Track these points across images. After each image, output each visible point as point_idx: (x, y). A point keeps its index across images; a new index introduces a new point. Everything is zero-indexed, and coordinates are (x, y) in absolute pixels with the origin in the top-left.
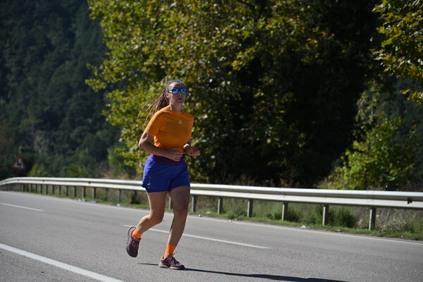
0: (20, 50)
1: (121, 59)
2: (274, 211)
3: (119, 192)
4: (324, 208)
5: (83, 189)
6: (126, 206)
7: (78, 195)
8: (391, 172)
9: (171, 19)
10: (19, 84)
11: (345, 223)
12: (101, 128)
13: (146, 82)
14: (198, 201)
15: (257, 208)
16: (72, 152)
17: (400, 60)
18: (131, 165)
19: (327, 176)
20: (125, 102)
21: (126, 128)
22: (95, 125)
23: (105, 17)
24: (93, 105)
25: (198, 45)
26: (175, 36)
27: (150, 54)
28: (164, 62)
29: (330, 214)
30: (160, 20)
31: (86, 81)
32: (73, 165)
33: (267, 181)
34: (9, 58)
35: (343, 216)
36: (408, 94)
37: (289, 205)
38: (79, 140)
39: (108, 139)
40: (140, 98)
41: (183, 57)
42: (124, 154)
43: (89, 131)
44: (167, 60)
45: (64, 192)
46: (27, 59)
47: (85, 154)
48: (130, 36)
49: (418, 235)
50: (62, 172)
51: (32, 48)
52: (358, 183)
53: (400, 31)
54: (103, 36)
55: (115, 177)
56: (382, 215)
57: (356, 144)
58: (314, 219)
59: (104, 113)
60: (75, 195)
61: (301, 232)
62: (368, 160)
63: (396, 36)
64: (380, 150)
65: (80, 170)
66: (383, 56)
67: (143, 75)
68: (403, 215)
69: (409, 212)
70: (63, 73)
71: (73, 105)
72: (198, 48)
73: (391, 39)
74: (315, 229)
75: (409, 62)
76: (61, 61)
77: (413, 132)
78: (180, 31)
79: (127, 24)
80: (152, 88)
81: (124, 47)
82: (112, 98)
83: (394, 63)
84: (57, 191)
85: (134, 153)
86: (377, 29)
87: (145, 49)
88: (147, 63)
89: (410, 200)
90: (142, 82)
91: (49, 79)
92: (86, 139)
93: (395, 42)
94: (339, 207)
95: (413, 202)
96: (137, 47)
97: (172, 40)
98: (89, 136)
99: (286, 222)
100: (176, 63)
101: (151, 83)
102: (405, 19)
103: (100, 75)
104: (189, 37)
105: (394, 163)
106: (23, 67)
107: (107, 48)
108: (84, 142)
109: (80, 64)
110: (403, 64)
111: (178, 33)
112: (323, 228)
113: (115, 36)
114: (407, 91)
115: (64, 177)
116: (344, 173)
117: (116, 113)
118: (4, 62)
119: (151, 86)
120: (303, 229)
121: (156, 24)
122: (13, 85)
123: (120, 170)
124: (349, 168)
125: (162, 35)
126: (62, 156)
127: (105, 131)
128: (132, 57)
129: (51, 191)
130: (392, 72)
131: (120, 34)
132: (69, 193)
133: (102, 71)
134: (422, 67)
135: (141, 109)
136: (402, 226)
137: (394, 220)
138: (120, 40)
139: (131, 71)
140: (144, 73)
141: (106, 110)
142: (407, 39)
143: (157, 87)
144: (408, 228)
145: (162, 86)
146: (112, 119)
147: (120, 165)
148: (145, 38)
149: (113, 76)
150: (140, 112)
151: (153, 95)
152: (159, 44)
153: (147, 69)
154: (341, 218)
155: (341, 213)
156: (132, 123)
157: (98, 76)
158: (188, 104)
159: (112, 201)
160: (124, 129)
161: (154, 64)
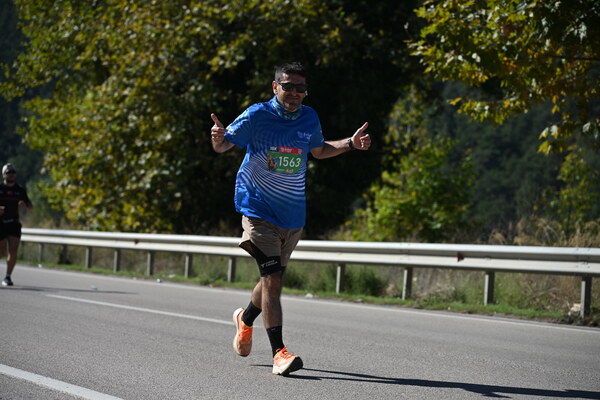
1: (44, 51)
3: (40, 247)
4: (339, 269)
6: (50, 268)
8: (436, 216)
11: (368, 290)
12: (14, 154)
13: (80, 86)
14: (156, 260)
15: (242, 269)
17: (447, 55)
19: (343, 222)
20: (49, 116)
21: (52, 153)
22: (6, 148)
24: (3, 121)
25: (158, 31)
26: (124, 18)
27: (86, 44)
28: (107, 57)
29: (347, 276)
35: (365, 279)
36: (459, 105)
39: (25, 169)
40: (71, 111)
41: (136, 50)
42: (48, 191)
44: (111, 54)
48: (57, 18)
49: (472, 306)
52: (387, 232)
53: (448, 13)
54: (17, 17)
55: (35, 224)
56: (421, 278)
57: (385, 175)
58: (324, 285)
59: (18, 130)
61: (305, 302)
62: (402, 199)
63: (442, 21)
64: (420, 184)
66: (424, 50)
67: (75, 75)
68: (452, 278)
69: (459, 273)
72: (158, 35)
73: (434, 25)
74: (325, 298)
75: (460, 58)
77: (468, 159)
78: (132, 11)
80: (90, 95)
81: (48, 36)
82: (31, 109)
83: (438, 61)
85: (63, 190)
86: (415, 11)
87: (79, 37)
88: (82, 58)
89: (461, 256)
90: (75, 85)
93: (442, 29)
94: (363, 267)
95: (465, 259)
96: (67, 35)
97: (120, 24)
100: (125, 57)
101: (89, 87)
103: (14, 77)
104: (144, 19)
105: (440, 203)
107: (25, 36)
110: (453, 61)
111: (129, 14)
112: (336, 298)
113: (34, 17)
114: (458, 100)
116: (367, 217)
117: (37, 132)
119: (88, 91)
120: (308, 298)
121: (96, 1)
123: (42, 215)
124: (375, 211)
125: (104, 17)
127: (21, 158)
128: (61, 50)
130: (436, 72)
131: (42, 15)
133: (15, 70)
134: (479, 65)
135: (73, 126)
136: (450, 294)
137: (438, 284)
138: (43, 24)
139: (59, 70)
140: (77, 71)
141: (22, 127)
142: (457, 25)
143: (95, 92)
144: (459, 296)
145: (105, 93)
146: (31, 140)
147: (43, 208)
148: (80, 21)
149: (33, 77)
150: (72, 130)
151: (91, 105)
152: (100, 31)
153: (82, 66)
154: (363, 282)
155: (363, 275)
156: (59, 146)
157: (10, 77)
158: (142, 117)
159: (30, 260)
160: (49, 154)
161: (93, 61)
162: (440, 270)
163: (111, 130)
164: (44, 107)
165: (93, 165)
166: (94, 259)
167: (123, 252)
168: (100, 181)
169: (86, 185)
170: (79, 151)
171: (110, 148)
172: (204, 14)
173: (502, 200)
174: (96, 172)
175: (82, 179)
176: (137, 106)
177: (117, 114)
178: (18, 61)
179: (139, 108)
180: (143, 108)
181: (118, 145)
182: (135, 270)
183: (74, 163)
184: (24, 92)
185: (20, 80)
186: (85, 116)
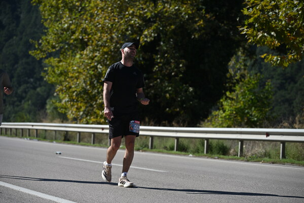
2: (169, 144)
3: (54, 132)
4: (206, 141)
5: (28, 131)
6: (60, 143)
7: (24, 135)
8: (253, 114)
9: (92, 5)
11: (221, 152)
12: (40, 86)
13: (73, 51)
15: (156, 142)
16: (19, 104)
17: (259, 33)
18: (63, 112)
19: (206, 117)
20: (58, 67)
21: (59, 85)
22: (36, 83)
23: (43, 4)
24: (34, 69)
25: (111, 23)
26: (95, 17)
27: (76, 30)
28: (87, 37)
29: (210, 146)
30: (83, 5)
31: (30, 52)
32: (20, 113)
33: (164, 122)
35: (219, 146)
36: (265, 57)
37: (180, 140)
38: (24, 95)
39: (45, 93)
40: (69, 64)
41: (101, 33)
42: (58, 104)
43: (31, 88)
44: (88, 35)
45: (14, 133)
47: (29, 105)
48: (62, 18)
49: (274, 160)
50: (11, 118)
52: (229, 123)
53: (259, 12)
54: (41, 17)
55: (51, 122)
56: (248, 146)
57: (228, 93)
58: (198, 150)
59: (42, 74)
60: (22, 135)
61: (189, 159)
62: (236, 105)
63: (256, 16)
64: (245, 98)
65: (25, 117)
66: (247, 31)
67: (71, 46)
68: (263, 145)
69: (266, 143)
70: (11, 46)
71: (19, 69)
72: (112, 25)
73: (252, 18)
74: (199, 157)
75: (266, 34)
76: (10, 37)
78: (98, 13)
79: (58, 9)
80: (78, 56)
81: (57, 26)
82: (48, 63)
83: (255, 36)
84: (9, 132)
85: (66, 104)
86: (242, 11)
87: (73, 27)
88: (74, 37)
89: (268, 134)
90: (71, 51)
91: (1, 50)
92: (29, 94)
93: (256, 20)
94: (217, 140)
95: (270, 136)
96: (66, 25)
97: (93, 20)
99: (177, 152)
100: (95, 36)
101: (78, 52)
102: (262, 3)
103: (40, 47)
104: (105, 17)
105: (255, 107)
107: (45, 26)
108: (28, 96)
109: (24, 39)
110: (262, 36)
111: (97, 15)
112: (205, 156)
113: (50, 17)
114: (265, 55)
115: (14, 122)
116: (219, 115)
117: (52, 75)
119: (77, 54)
120: (190, 157)
121: (80, 8)
123: (55, 116)
124: (224, 111)
125: (85, 17)
126: (12, 107)
127: (43, 88)
128: (63, 33)
129: (5, 133)
130: (254, 42)
131: (54, 16)
132: (18, 134)
133: (41, 44)
134: (275, 38)
135: (70, 72)
136: (262, 153)
137: (256, 149)
138: (54, 21)
139: (62, 43)
140: (72, 44)
141: (44, 73)
142: (264, 18)
143: (81, 55)
144: (267, 155)
145: (86, 54)
146: (49, 78)
147: (55, 112)
148: (72, 19)
149: (50, 47)
150: (69, 73)
151: (79, 61)
152: (83, 23)
153: (74, 41)
154: (218, 148)
155: (218, 145)
156: (64, 81)
157: (38, 48)
158: (104, 67)
159: (49, 139)
160: (58, 86)
161: (79, 39)
162: (257, 142)
163: (89, 73)
164: (55, 62)
165: (81, 91)
166: (81, 138)
167: (96, 134)
168: (84, 100)
169: (77, 101)
170: (73, 84)
171: (89, 82)
172: (135, 14)
173: (286, 105)
174: (82, 95)
175: (75, 98)
176: (102, 60)
177: (92, 65)
178: (42, 39)
180: (105, 61)
182: (102, 144)
183: (71, 90)
184: (46, 55)
185: (44, 49)
186: (76, 66)
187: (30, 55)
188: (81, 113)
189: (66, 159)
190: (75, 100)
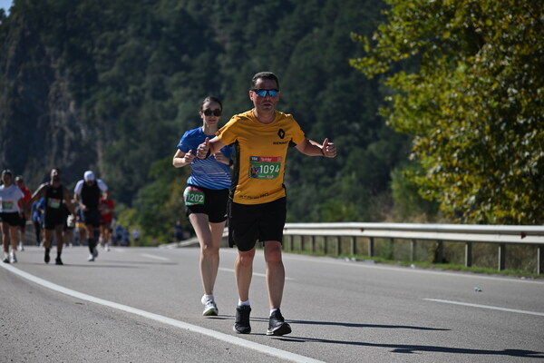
0: (238, 13)
1: (408, 19)
3: (412, 244)
5: (352, 241)
6: (425, 268)
7: (344, 251)
10: (239, 69)
12: (376, 138)
13: (450, 57)
16: (330, 180)
18: (430, 198)
20: (416, 93)
21: (421, 136)
22: (366, 132)
27: (455, 9)
28: (480, 22)
31: (352, 62)
32: (332, 200)
34: (221, 28)
38: (340, 160)
39: (388, 156)
40: (441, 85)
41: (513, 13)
42: (417, 180)
43: (356, 144)
44: (485, 18)
46: (250, 28)
47: (351, 182)
50: (314, 214)
51: (256, 9)
55: (405, 219)
59: (382, 111)
60: (340, 252)
65: (344, 209)
67: (444, 45)
70: (308, 49)
71: (328, 101)
76: (305, 28)
80: (462, 68)
82: (395, 86)
84: (309, 245)
85: (436, 178)
88: (452, 25)
90: (445, 57)
91: (287, 60)
92: (351, 157)
98: (357, 153)
100: (501, 22)
101: (460, 59)
103: (375, 50)
106: (244, 41)
108: (349, 163)
109: (338, 33)
115: (319, 221)
117: (403, 112)
118: (213, 34)
119: (459, 63)
122: (228, 72)
123: (411, 207)
126: (313, 187)
127: (384, 143)
128: (426, 17)
129: (300, 246)
132: (329, 248)
133: (376, 42)
135: (444, 104)
139: (425, 40)
140: (447, 41)
141: (385, 108)
143: (469, 65)
145: (480, 63)
146: (396, 121)
147: (411, 198)
149: (396, 50)
150: (443, 108)
151: (464, 79)
153: (451, 36)
156: (429, 127)
157: (371, 52)
158: (523, 89)
159: (401, 260)
160: (418, 137)
161: (464, 27)
163: (488, 106)
164: (409, 83)
165: (471, 147)
166: (475, 256)
167: (508, 247)
168: (478, 167)
169: (462, 170)
170: (452, 133)
171: (487, 127)
174: (473, 156)
175: (457, 166)
176: (516, 77)
177: (494, 88)
178: (379, 32)
179: (520, 78)
180: (524, 79)
181: (496, 123)
182: (522, 268)
183: (447, 146)
184: (387, 68)
185: (382, 54)
186: (457, 91)
187: (353, 69)
188: (473, 198)
189: (441, 303)
190: (457, 169)
